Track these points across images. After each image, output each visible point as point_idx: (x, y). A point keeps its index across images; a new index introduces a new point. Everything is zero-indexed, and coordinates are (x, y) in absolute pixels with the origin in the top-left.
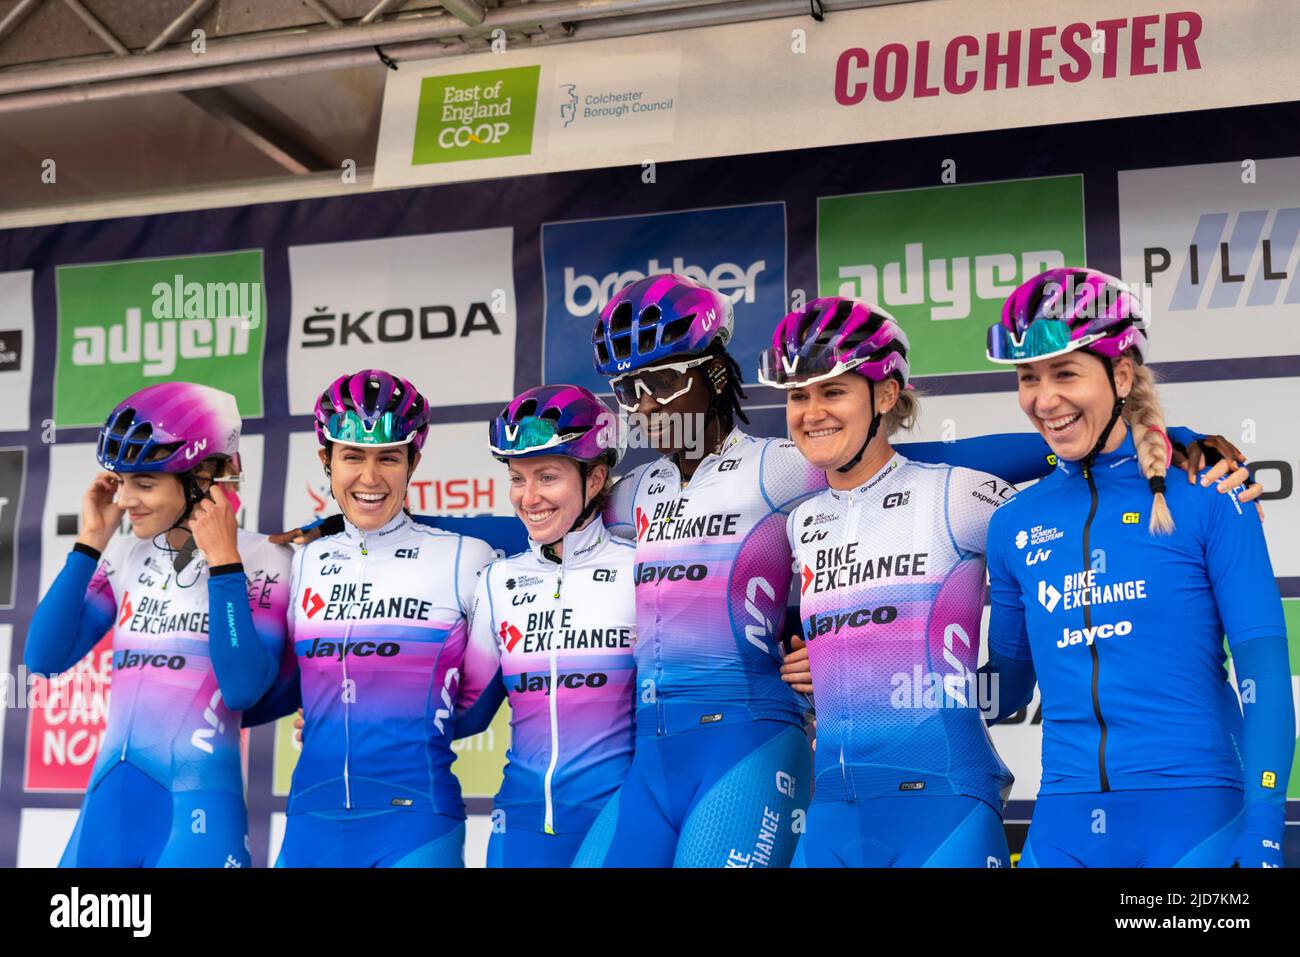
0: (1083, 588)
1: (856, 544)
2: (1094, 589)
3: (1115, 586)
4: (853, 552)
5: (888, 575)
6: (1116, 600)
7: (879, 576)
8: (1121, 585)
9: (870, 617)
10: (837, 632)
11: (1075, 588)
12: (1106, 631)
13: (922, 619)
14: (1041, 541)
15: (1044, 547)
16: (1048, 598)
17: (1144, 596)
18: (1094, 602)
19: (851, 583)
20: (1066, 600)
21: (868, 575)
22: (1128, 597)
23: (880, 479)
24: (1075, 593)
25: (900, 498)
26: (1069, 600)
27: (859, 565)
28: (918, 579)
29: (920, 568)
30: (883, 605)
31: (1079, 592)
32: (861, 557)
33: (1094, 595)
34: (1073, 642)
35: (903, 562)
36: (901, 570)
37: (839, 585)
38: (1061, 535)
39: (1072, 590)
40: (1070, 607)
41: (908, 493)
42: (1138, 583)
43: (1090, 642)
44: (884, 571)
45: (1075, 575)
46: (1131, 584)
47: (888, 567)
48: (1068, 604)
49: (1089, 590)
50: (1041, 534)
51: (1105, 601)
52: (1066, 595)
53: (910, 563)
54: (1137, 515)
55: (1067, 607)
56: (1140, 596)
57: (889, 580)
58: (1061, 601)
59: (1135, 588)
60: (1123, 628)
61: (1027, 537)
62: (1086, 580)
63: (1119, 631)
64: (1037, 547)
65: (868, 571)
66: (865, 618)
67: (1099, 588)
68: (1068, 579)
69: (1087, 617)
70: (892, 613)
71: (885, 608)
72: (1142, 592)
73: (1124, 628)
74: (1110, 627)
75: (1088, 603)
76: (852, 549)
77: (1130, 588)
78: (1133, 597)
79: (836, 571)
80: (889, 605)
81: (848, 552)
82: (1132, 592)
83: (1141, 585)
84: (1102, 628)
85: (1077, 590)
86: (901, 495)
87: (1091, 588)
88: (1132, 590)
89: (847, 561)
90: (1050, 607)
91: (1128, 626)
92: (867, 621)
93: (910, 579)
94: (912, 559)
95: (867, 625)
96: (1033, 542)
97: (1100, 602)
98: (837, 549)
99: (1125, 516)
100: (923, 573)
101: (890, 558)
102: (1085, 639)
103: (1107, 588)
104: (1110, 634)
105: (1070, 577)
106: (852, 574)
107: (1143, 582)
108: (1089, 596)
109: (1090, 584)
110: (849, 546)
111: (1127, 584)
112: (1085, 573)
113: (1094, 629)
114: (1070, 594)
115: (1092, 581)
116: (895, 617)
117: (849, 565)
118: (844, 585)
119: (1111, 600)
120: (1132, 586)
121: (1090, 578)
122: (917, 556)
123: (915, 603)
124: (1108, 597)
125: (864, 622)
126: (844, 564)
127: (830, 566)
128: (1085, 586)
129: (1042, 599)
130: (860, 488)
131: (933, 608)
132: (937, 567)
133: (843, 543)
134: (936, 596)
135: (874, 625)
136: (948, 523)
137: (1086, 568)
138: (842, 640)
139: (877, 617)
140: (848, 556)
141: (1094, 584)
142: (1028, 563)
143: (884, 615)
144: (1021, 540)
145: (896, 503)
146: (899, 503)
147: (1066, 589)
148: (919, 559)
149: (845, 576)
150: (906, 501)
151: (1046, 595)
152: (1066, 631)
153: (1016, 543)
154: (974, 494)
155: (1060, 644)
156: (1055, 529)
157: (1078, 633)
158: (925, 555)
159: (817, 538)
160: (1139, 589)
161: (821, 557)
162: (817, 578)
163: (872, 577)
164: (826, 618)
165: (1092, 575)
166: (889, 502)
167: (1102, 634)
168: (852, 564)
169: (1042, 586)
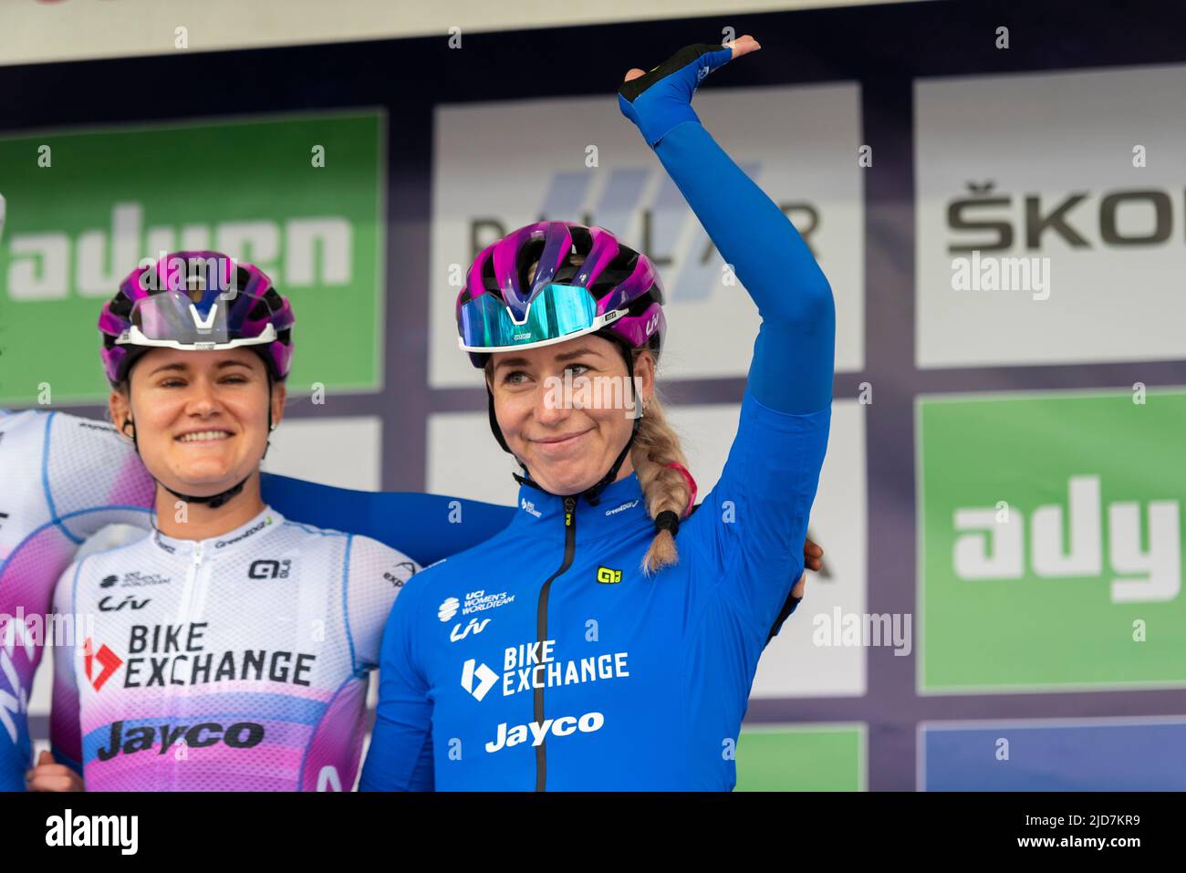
0: (534, 665)
1: (204, 625)
2: (550, 666)
3: (584, 662)
4: (200, 635)
5: (258, 677)
6: (584, 679)
7: (244, 676)
8: (592, 659)
9: (222, 735)
10: (163, 751)
11: (521, 664)
12: (565, 726)
13: (297, 750)
14: (477, 608)
15: (480, 616)
16: (476, 682)
17: (626, 674)
18: (550, 684)
19: (193, 681)
20: (507, 683)
21: (225, 673)
22: (603, 676)
23: (247, 535)
24: (521, 672)
25: (277, 569)
26: (511, 682)
27: (210, 657)
28: (299, 691)
29: (303, 676)
30: (244, 720)
31: (528, 670)
32: (214, 644)
33: (551, 675)
34: (511, 743)
35: (281, 662)
36: (278, 673)
37: (173, 681)
38: (511, 599)
39: (516, 668)
40: (512, 692)
41: (287, 563)
42: (618, 656)
43: (538, 742)
44: (252, 671)
45: (522, 647)
46: (608, 658)
47: (259, 666)
48: (510, 687)
49: (543, 667)
50: (478, 600)
51: (567, 682)
52: (506, 676)
53: (292, 666)
54: (619, 573)
55: (506, 693)
56: (619, 674)
57: (257, 686)
58: (499, 684)
59: (613, 664)
60: (591, 722)
61: (457, 606)
62: (539, 653)
63: (584, 726)
64: (470, 616)
65: (226, 667)
66: (214, 735)
67: (558, 665)
68: (510, 655)
69: (539, 705)
70: (257, 734)
71: (248, 725)
72: (623, 669)
73: (593, 722)
74: (571, 720)
75: (542, 685)
76: (197, 631)
77: (605, 662)
78: (609, 675)
79: (165, 660)
80: (254, 721)
81: (191, 636)
82: (609, 668)
83: (622, 659)
84: (560, 721)
85: (524, 668)
86: (276, 564)
87: (546, 664)
88: (610, 667)
89: (189, 648)
90: (479, 694)
91: (599, 720)
92: (215, 741)
93: (289, 688)
94: (294, 659)
95: (215, 746)
96: (465, 611)
97: (559, 683)
98: (170, 628)
99: (602, 570)
100: (307, 683)
101: (262, 654)
102: (531, 737)
103: (571, 665)
104: (571, 730)
105: (513, 650)
106: (196, 669)
107: (625, 655)
108: (542, 676)
109: (544, 659)
110: (193, 626)
111: (601, 659)
112: (537, 644)
113: (547, 723)
114: (513, 673)
115: (549, 655)
116: (260, 741)
117: (191, 655)
118: (181, 683)
119: (576, 681)
120: (609, 660)
121: (545, 651)
122: (301, 657)
123: (291, 724)
124: (572, 676)
125: (210, 742)
126: (183, 651)
127: (155, 650)
128: (536, 661)
129: (466, 683)
130: (214, 541)
131: (313, 738)
132: (325, 677)
133: (180, 619)
134: (319, 720)
135: (227, 747)
136: (346, 614)
137: (541, 637)
138: (171, 765)
139: (232, 737)
140: (189, 641)
141: (552, 659)
142: (454, 638)
143: (244, 736)
144: (448, 609)
145: (269, 573)
146: (274, 575)
147: (507, 667)
148: (305, 663)
149: (184, 671)
150: (286, 574)
151: (474, 676)
152: (502, 728)
153: (440, 615)
154: (387, 576)
155: (490, 748)
156: (504, 595)
157: (523, 729)
158: (312, 657)
159: (128, 606)
160: (619, 664)
161: (138, 635)
162: (129, 666)
163: (232, 677)
164: (143, 729)
165: (549, 647)
166: (259, 570)
167: (557, 731)
168: (196, 653)
169: (469, 665)
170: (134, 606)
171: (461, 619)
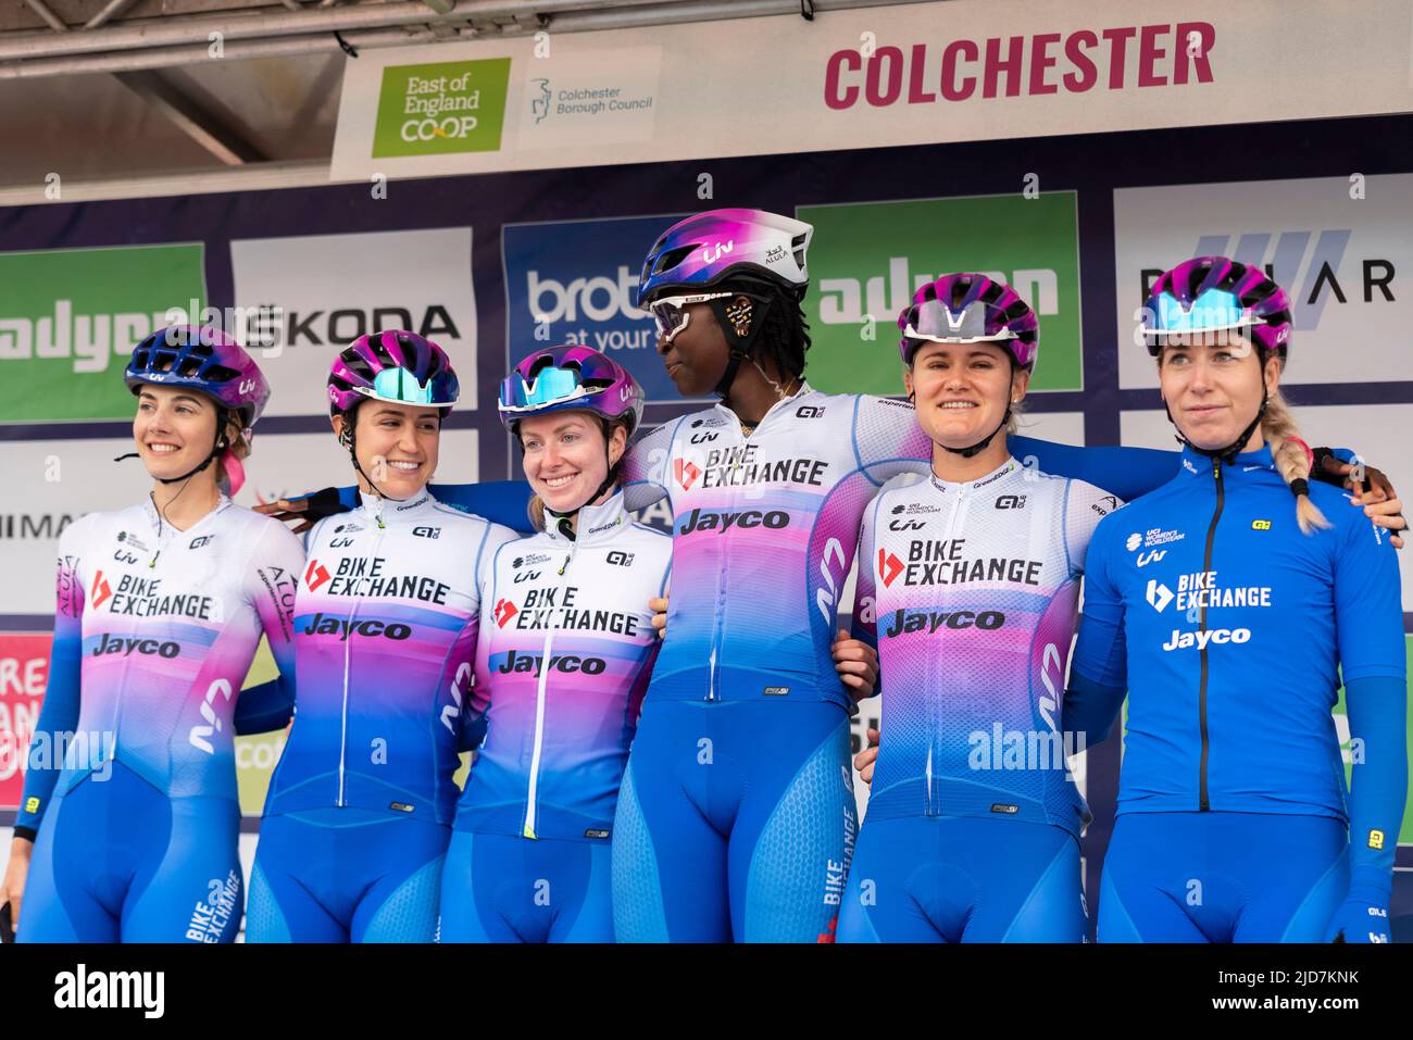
0: (1200, 589)
1: (963, 541)
2: (1213, 591)
3: (1238, 590)
4: (959, 549)
5: (1000, 578)
6: (1237, 604)
7: (990, 577)
8: (1244, 590)
9: (974, 620)
10: (932, 631)
11: (1191, 588)
12: (1222, 636)
13: (1028, 632)
14: (1157, 542)
15: (1159, 548)
16: (1157, 598)
17: (1269, 604)
18: (1212, 605)
19: (954, 581)
20: (1180, 601)
21: (976, 575)
22: (1251, 603)
23: (995, 478)
24: (1190, 594)
25: (1016, 502)
26: (1183, 600)
27: (966, 563)
28: (1030, 588)
29: (1033, 577)
30: (990, 610)
31: (1196, 592)
32: (968, 555)
33: (1213, 598)
34: (1182, 645)
35: (1017, 567)
36: (1015, 576)
37: (939, 581)
38: (1182, 536)
39: (1187, 591)
40: (1183, 608)
41: (1024, 497)
42: (1263, 590)
43: (1201, 646)
44: (996, 573)
45: (1192, 576)
46: (1256, 590)
47: (1001, 570)
48: (1182, 604)
49: (1207, 591)
50: (1157, 536)
51: (1224, 605)
52: (1180, 595)
53: (1025, 570)
54: (1269, 523)
55: (1179, 608)
56: (1263, 604)
57: (1000, 585)
58: (1174, 600)
59: (1259, 595)
60: (1241, 636)
61: (1141, 539)
62: (1204, 581)
63: (1235, 638)
64: (1151, 548)
65: (977, 571)
66: (968, 620)
67: (1219, 591)
68: (1183, 579)
70: (999, 619)
71: (993, 613)
72: (1266, 600)
73: (1242, 636)
74: (1226, 632)
75: (1206, 605)
76: (957, 545)
77: (1253, 594)
78: (1256, 604)
79: (934, 566)
80: (997, 610)
81: (953, 549)
82: (1256, 598)
83: (1266, 593)
84: (1218, 633)
85: (1194, 591)
86: (1016, 499)
87: (1210, 589)
88: (1256, 597)
89: (951, 558)
90: (1160, 607)
91: (1247, 634)
92: (970, 624)
93: (1022, 586)
94: (1026, 565)
95: (970, 628)
96: (1147, 544)
97: (1218, 605)
98: (938, 543)
99: (1255, 523)
100: (1036, 583)
101: (1004, 561)
102: (1196, 643)
103: (1228, 592)
104: (1225, 640)
105: (1186, 577)
106: (956, 572)
107: (1269, 590)
108: (1206, 598)
109: (1208, 586)
110: (954, 542)
111: (1251, 590)
112: (1204, 574)
113: (1208, 633)
114: (1185, 594)
115: (1212, 583)
116: (1001, 625)
117: (953, 563)
118: (946, 582)
119: (1231, 605)
120: (1256, 592)
121: (1209, 579)
122: (1031, 564)
123: (1024, 613)
124: (1228, 600)
125: (966, 625)
126: (947, 560)
127: (927, 559)
128: (1202, 587)
129: (1150, 598)
130: (973, 483)
131: (1040, 622)
132: (1050, 578)
133: (946, 537)
134: (1045, 610)
135: (977, 629)
136: (1064, 534)
137: (1207, 570)
138: (938, 641)
139: (981, 622)
140: (952, 552)
141: (1214, 586)
142: (1140, 564)
143: (990, 620)
144: (1134, 542)
145: (1010, 505)
146: (1014, 506)
147: (1180, 589)
148: (1035, 568)
149: (948, 573)
150: (1022, 505)
151: (1156, 594)
152: (1176, 633)
153: (1128, 546)
154: (1094, 507)
155: (1167, 647)
156: (1175, 532)
157: (1191, 635)
158: (1040, 564)
159: (910, 527)
160: (1264, 596)
161: (916, 547)
162: (909, 570)
163: (981, 578)
164: (918, 615)
165: (1212, 576)
166: (1003, 503)
167: (1216, 639)
168: (956, 561)
169: (1152, 584)
170: (914, 527)
171: (1144, 549)
